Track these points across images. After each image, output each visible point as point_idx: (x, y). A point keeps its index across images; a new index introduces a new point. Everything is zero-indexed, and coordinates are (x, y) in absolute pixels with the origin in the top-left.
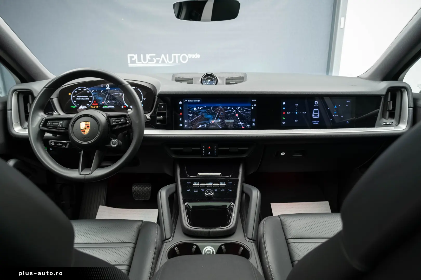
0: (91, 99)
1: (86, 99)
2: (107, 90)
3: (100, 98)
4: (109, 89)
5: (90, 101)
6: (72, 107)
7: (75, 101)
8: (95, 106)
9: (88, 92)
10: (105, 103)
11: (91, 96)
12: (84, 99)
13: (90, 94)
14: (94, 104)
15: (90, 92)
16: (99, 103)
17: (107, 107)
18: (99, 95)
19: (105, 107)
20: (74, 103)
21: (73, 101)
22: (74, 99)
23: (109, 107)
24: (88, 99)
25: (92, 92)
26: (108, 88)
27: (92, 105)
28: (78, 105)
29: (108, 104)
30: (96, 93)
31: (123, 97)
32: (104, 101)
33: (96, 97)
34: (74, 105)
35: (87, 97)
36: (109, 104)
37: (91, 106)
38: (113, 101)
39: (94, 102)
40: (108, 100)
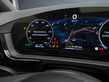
0: (50, 35)
1: (44, 35)
2: (74, 23)
3: (62, 34)
4: (77, 21)
5: (49, 38)
6: (27, 45)
7: (30, 38)
8: (55, 45)
9: (47, 26)
10: (69, 41)
11: (51, 32)
12: (41, 35)
13: (49, 28)
14: (54, 42)
15: (49, 25)
16: (60, 41)
17: (72, 48)
18: (62, 30)
19: (68, 47)
20: (30, 39)
21: (29, 38)
22: (30, 35)
23: (74, 48)
24: (47, 35)
25: (52, 26)
26: (75, 20)
27: (51, 44)
28: (34, 42)
29: (73, 43)
30: (58, 27)
31: (98, 33)
32: (67, 39)
33: (56, 33)
34: (29, 43)
35: (45, 32)
36: (75, 44)
37: (49, 45)
38: (82, 39)
39: (53, 40)
40: (74, 38)
